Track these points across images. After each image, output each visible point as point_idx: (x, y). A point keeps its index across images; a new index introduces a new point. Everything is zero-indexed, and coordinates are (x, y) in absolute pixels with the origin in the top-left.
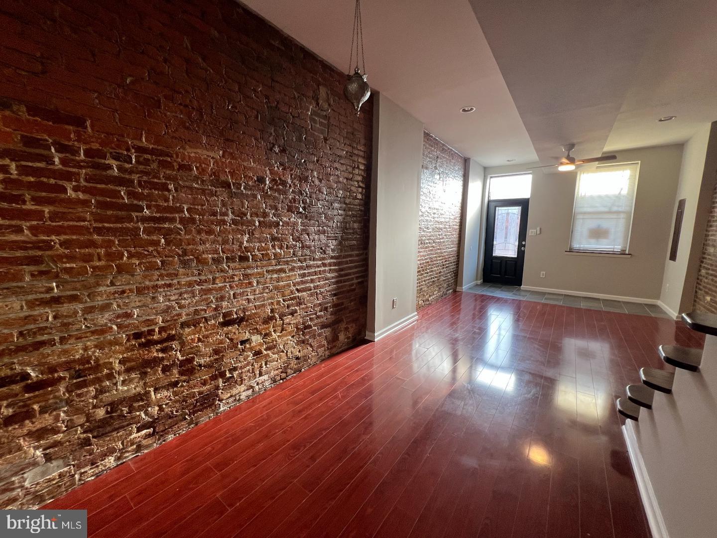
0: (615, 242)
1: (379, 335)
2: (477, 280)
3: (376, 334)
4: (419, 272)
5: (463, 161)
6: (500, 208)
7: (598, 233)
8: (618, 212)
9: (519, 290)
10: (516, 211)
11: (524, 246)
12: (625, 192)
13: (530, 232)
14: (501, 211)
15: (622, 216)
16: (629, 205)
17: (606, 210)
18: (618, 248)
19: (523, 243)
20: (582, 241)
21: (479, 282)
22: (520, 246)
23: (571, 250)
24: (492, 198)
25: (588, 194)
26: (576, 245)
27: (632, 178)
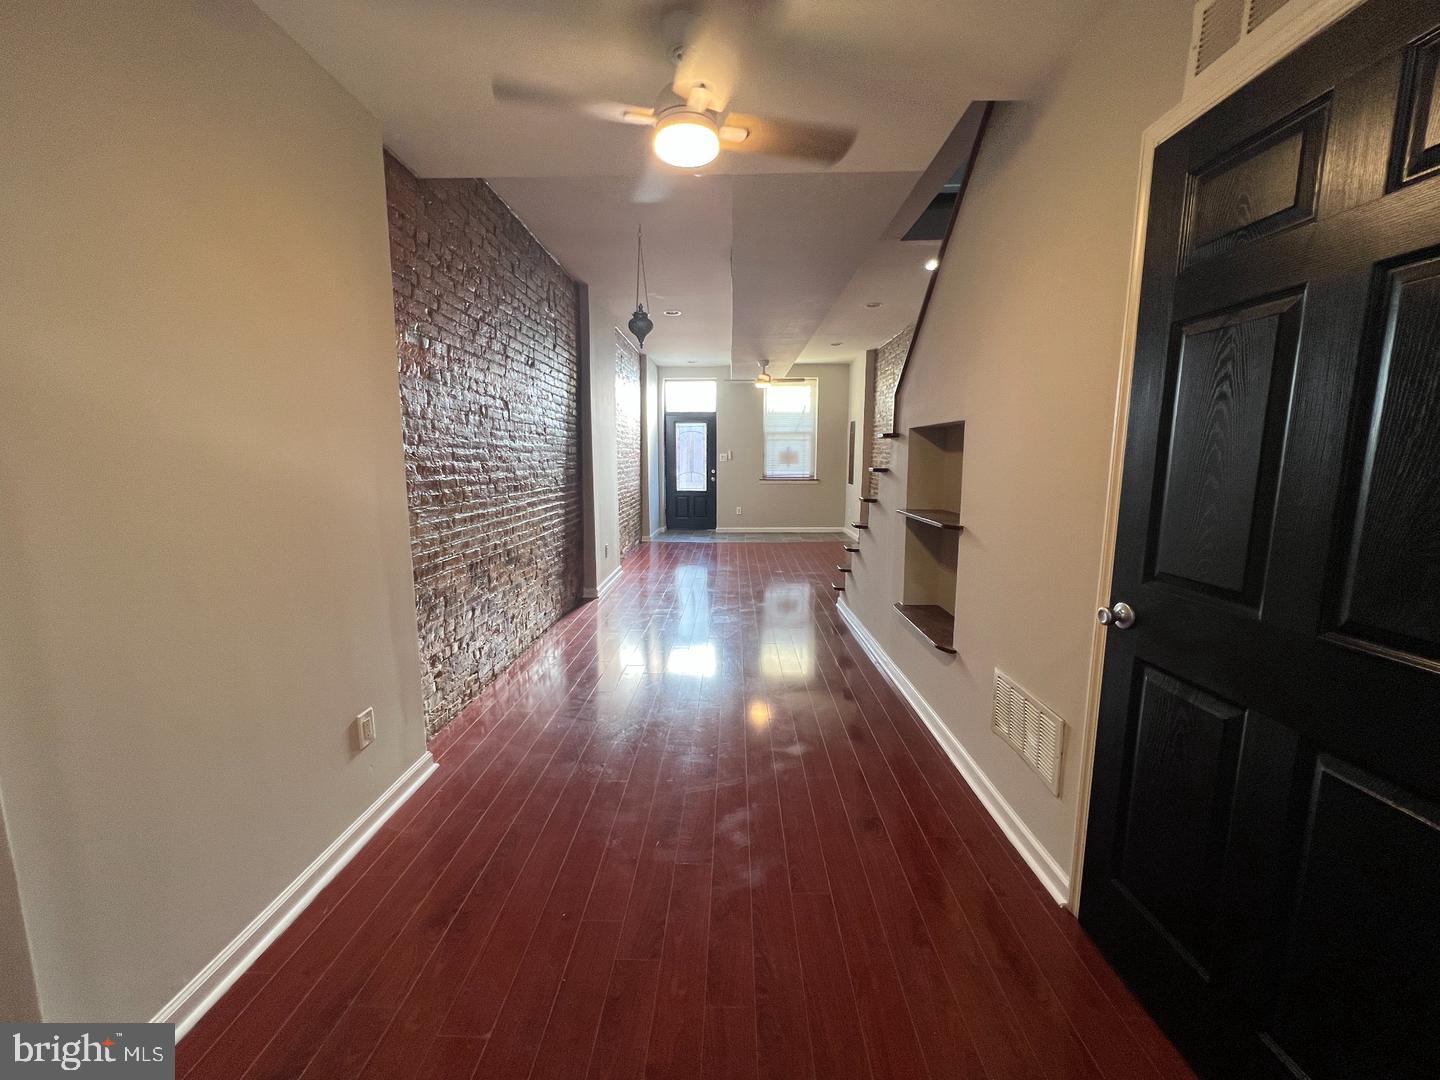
0: (803, 467)
1: (601, 589)
2: (660, 526)
3: (598, 589)
4: (620, 514)
5: (637, 358)
6: (681, 425)
7: (788, 457)
8: (804, 433)
9: (714, 533)
10: (702, 428)
11: (715, 475)
12: (808, 410)
13: (721, 457)
14: (681, 429)
15: (808, 437)
16: (811, 425)
17: (793, 429)
18: (807, 473)
19: (713, 471)
20: (775, 468)
21: (663, 529)
22: (709, 475)
23: (765, 478)
24: (668, 410)
25: (778, 410)
26: (769, 473)
27: (812, 395)
